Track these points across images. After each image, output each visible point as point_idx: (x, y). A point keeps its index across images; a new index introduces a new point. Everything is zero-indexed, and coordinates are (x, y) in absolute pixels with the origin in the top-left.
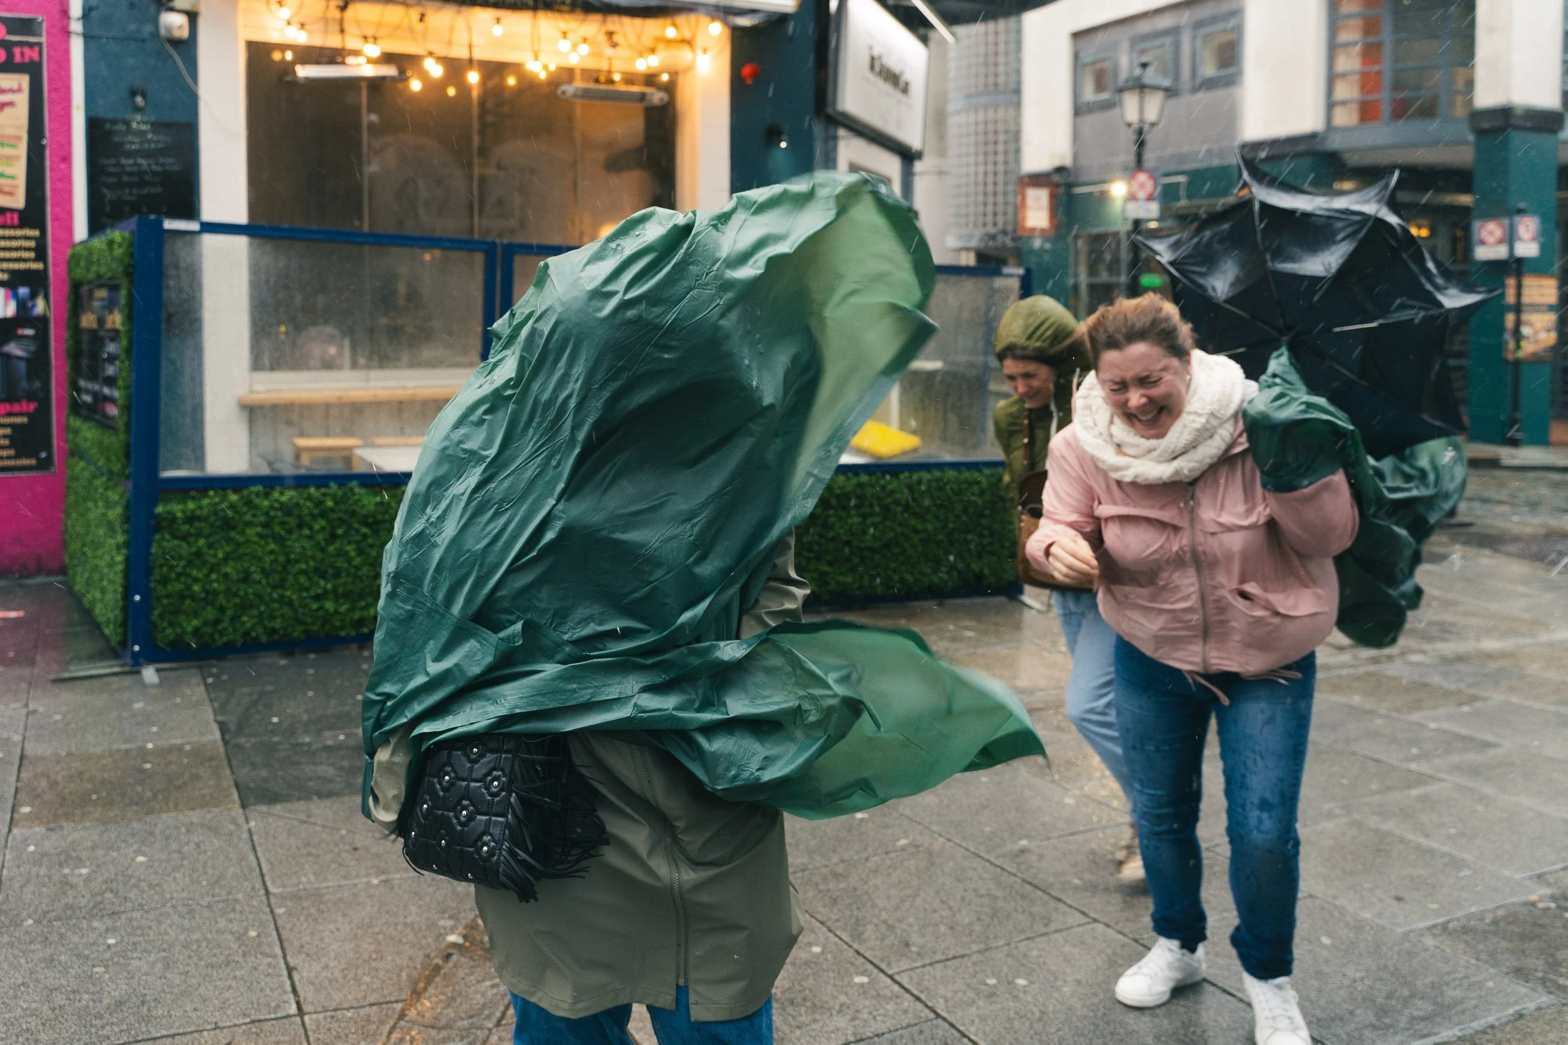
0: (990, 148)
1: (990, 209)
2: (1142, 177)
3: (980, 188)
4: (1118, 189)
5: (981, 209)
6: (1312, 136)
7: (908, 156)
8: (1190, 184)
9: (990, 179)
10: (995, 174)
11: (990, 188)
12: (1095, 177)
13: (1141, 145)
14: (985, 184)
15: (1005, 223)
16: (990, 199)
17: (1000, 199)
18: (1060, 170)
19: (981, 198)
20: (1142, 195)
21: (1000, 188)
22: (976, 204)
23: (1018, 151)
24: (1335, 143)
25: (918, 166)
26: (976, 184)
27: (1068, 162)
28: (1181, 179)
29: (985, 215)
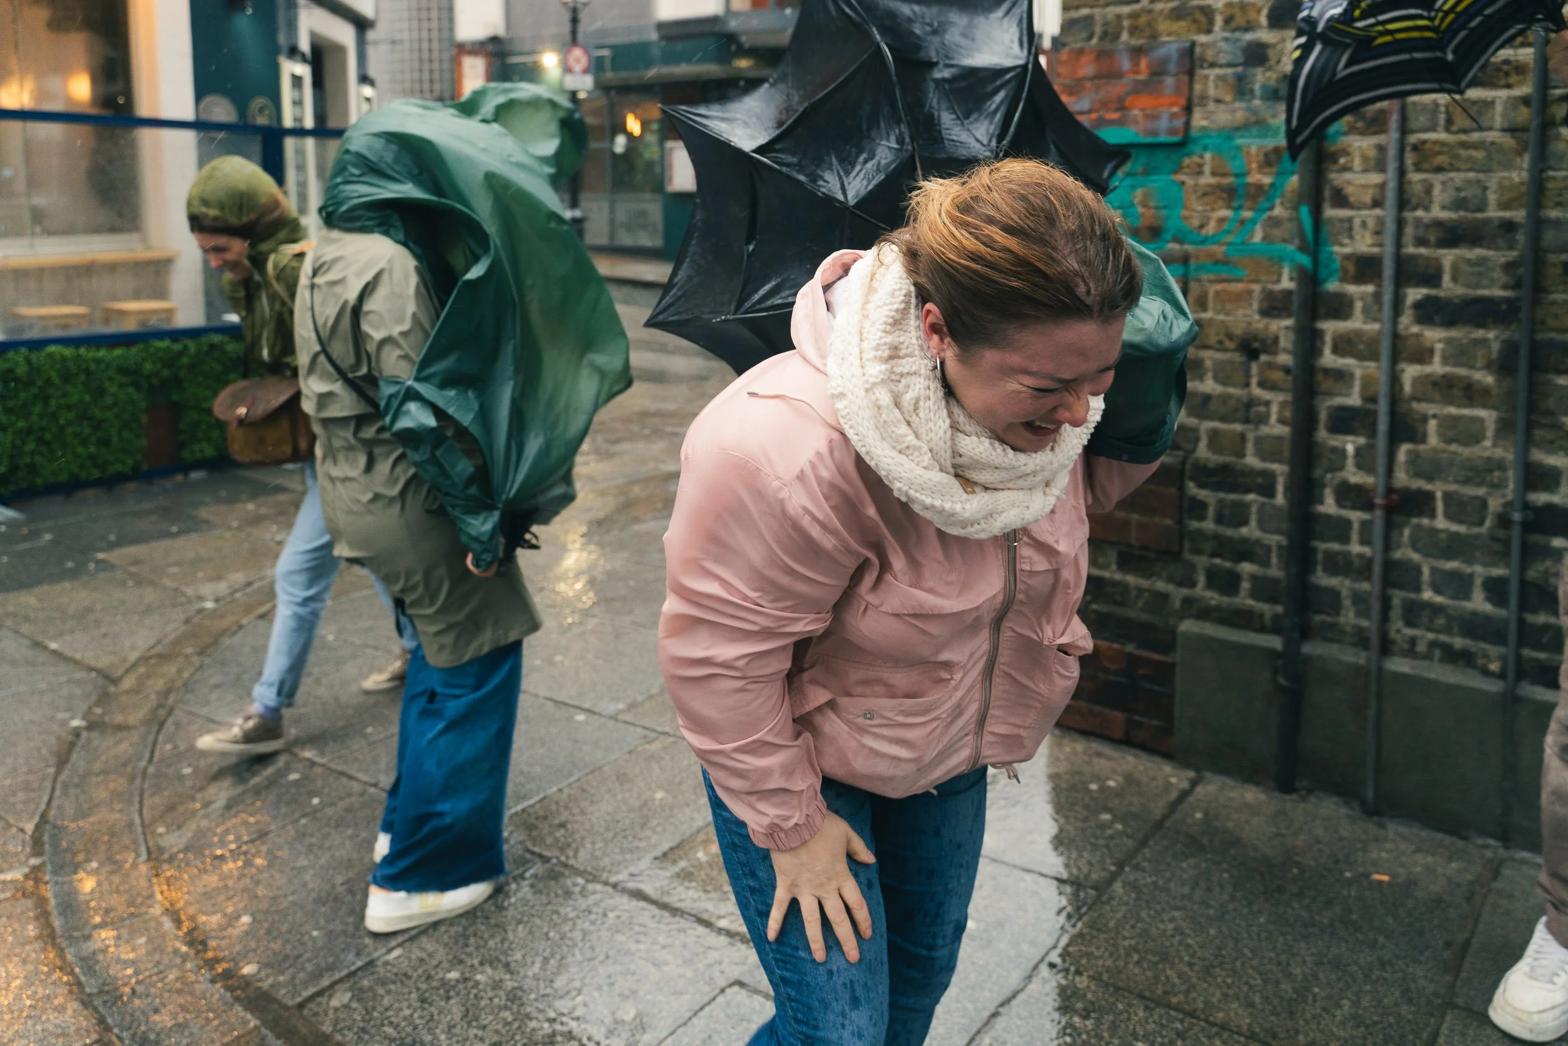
0: (424, 15)
1: (426, 76)
2: (577, 52)
3: (416, 55)
4: (550, 61)
5: (417, 76)
6: (714, 20)
7: (361, 24)
8: (614, 58)
9: (425, 45)
10: (430, 40)
11: (426, 55)
12: (527, 47)
13: (575, 21)
14: (420, 50)
15: (442, 91)
16: (426, 67)
17: (436, 66)
18: (494, 40)
19: (416, 65)
20: (578, 68)
21: (436, 54)
22: (412, 71)
23: (451, 20)
24: (733, 25)
25: (371, 35)
26: (411, 50)
27: (501, 31)
28: (606, 53)
29: (421, 81)
